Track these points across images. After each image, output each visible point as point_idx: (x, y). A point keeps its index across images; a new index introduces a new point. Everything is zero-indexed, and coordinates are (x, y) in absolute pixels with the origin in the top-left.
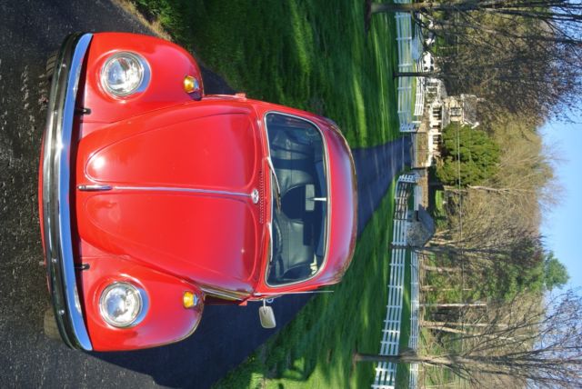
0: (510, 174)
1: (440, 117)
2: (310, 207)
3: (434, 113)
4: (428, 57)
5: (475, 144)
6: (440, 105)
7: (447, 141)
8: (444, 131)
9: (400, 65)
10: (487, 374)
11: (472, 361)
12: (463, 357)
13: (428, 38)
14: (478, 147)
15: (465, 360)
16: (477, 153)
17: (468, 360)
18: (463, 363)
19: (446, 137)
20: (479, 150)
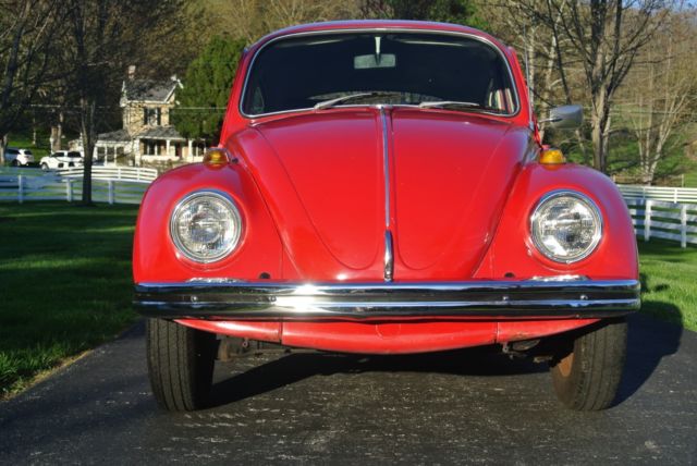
0: (265, 24)
1: (162, 143)
2: (389, 61)
3: (152, 153)
4: (51, 162)
5: (211, 82)
6: (137, 141)
7: (204, 131)
8: (186, 135)
9: (68, 198)
10: (622, 26)
11: (600, 50)
12: (593, 64)
13: (15, 161)
14: (216, 76)
15: (599, 62)
16: (227, 78)
17: (599, 57)
18: (604, 64)
19: (197, 132)
20: (223, 74)
